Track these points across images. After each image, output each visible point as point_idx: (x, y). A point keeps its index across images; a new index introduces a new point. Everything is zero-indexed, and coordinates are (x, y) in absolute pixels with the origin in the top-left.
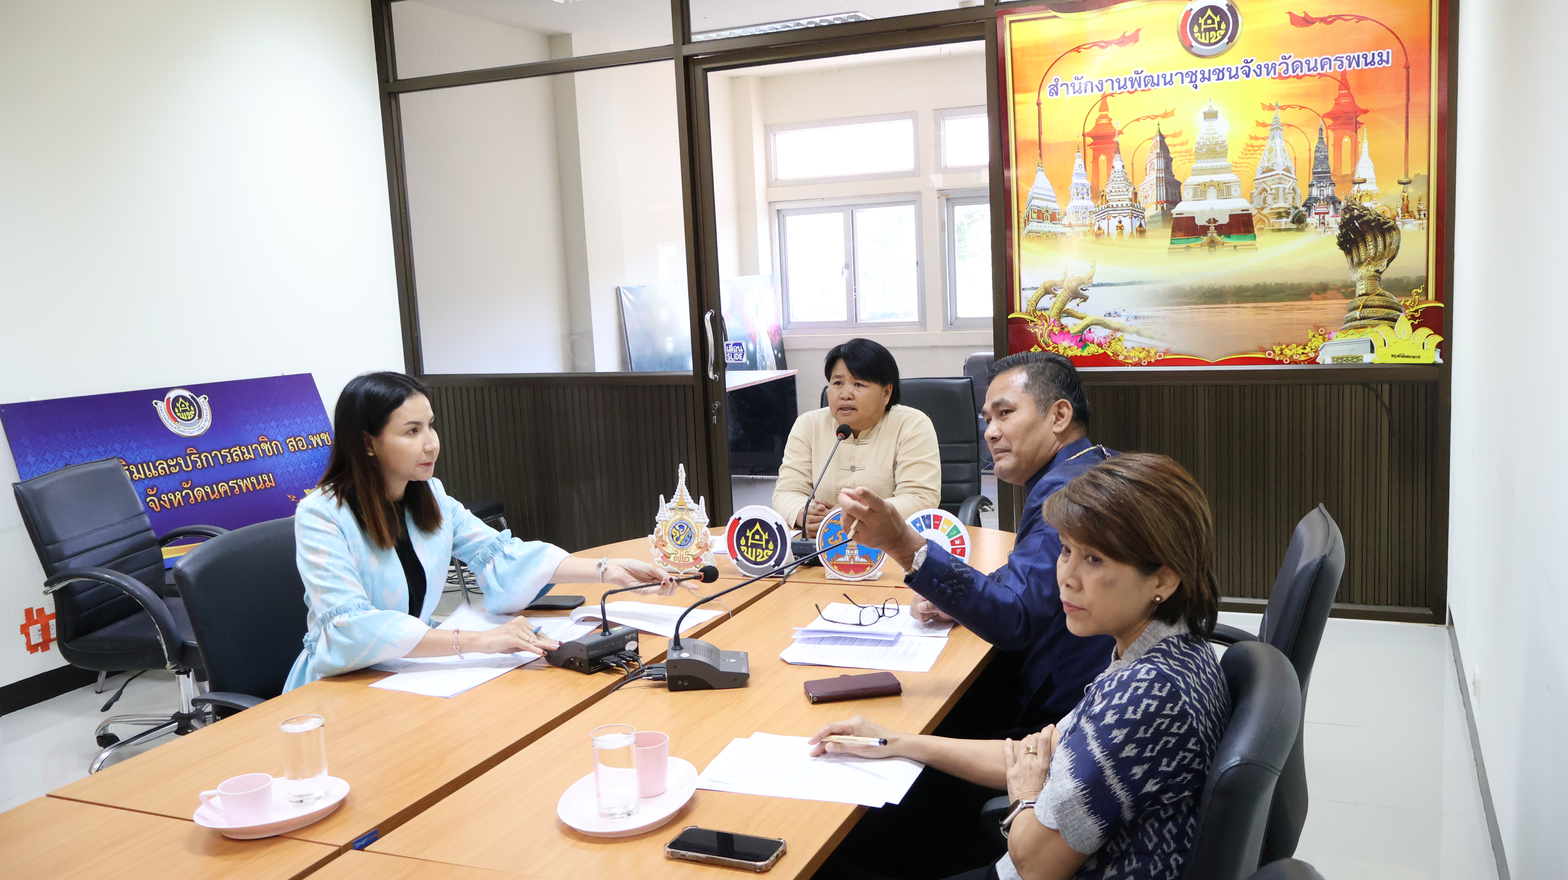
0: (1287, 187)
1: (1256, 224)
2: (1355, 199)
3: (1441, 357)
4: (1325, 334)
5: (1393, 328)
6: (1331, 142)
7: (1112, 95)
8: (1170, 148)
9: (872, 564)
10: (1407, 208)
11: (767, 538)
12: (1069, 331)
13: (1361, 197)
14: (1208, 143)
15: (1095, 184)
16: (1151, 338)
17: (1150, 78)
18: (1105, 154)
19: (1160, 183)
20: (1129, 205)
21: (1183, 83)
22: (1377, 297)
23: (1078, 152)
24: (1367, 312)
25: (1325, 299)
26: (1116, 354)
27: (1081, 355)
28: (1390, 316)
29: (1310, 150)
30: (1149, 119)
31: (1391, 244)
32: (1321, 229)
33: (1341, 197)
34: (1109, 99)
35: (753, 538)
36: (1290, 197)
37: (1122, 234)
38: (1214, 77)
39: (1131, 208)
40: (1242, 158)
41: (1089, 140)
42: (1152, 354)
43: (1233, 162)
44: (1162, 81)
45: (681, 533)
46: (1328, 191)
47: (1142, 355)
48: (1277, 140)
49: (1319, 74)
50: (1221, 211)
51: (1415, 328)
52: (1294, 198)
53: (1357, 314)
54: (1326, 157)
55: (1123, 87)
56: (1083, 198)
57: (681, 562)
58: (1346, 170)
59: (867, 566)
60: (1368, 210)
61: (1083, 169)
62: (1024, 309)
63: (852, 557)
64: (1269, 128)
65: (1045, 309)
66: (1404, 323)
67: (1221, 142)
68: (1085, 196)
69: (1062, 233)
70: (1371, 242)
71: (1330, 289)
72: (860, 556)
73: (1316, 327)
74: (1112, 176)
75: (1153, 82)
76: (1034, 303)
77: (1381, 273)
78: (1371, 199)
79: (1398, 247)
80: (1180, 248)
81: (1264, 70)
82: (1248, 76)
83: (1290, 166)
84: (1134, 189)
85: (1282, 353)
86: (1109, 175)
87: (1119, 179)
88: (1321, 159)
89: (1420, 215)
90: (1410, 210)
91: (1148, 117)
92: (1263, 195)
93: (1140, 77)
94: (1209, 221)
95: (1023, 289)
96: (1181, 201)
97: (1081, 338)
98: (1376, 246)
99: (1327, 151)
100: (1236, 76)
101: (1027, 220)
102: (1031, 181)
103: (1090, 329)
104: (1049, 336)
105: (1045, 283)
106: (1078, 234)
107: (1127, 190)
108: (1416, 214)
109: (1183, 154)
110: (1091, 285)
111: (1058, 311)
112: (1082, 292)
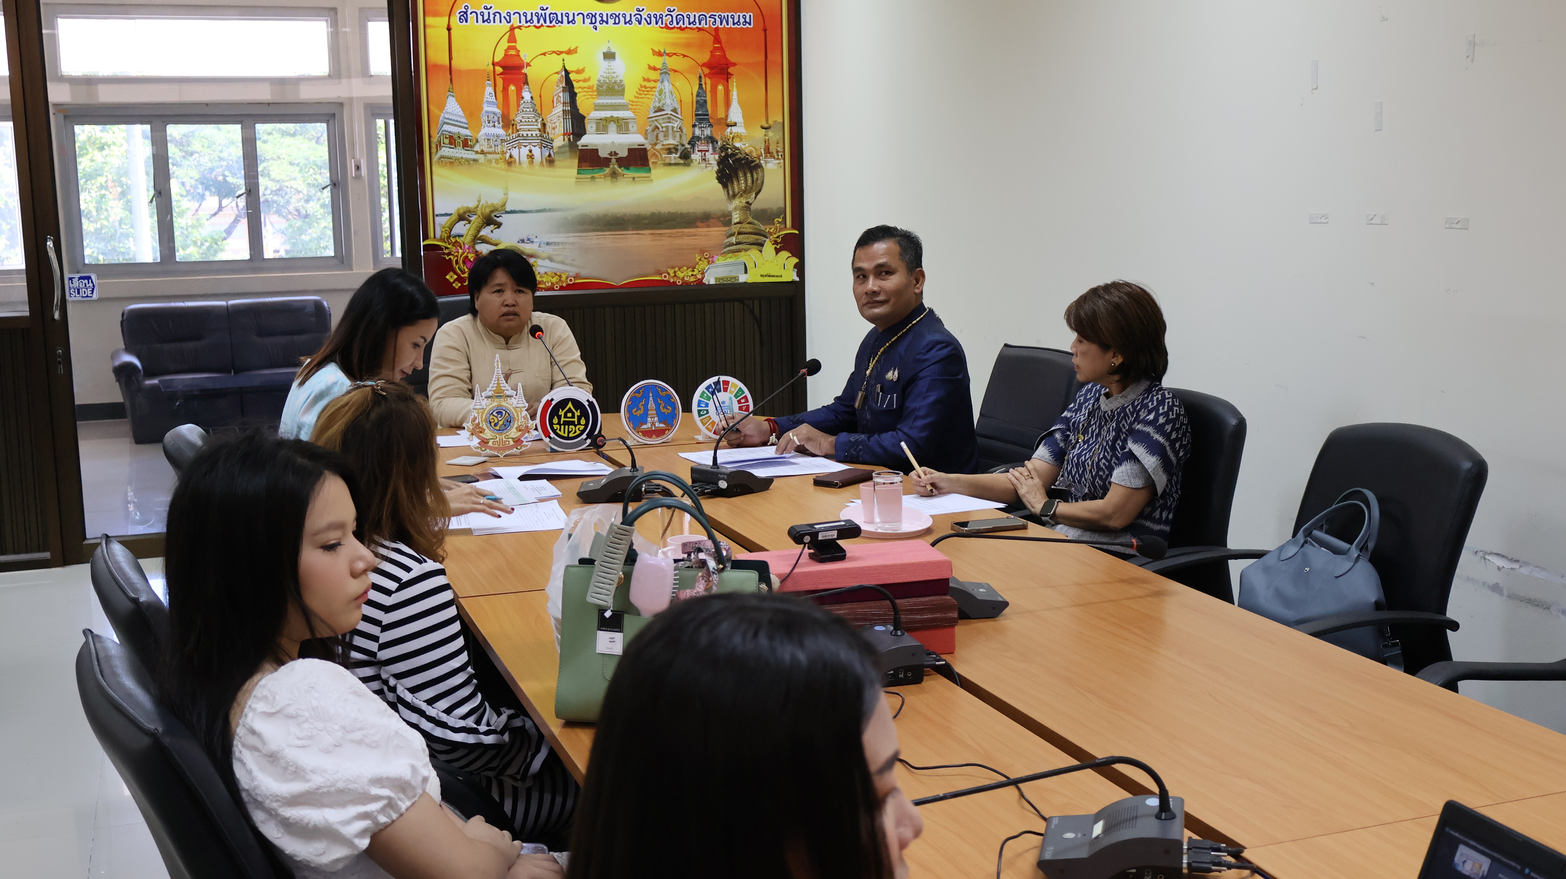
0: (675, 126)
1: (651, 157)
2: (729, 139)
3: (797, 276)
4: (709, 257)
5: (761, 251)
6: (709, 88)
7: (519, 27)
8: (574, 83)
9: (670, 428)
10: (769, 149)
13: (733, 138)
14: (608, 81)
15: (506, 113)
16: (563, 263)
17: (555, 15)
18: (515, 85)
19: (566, 116)
20: (538, 135)
21: (584, 23)
22: (748, 225)
23: (488, 80)
24: (741, 238)
25: (708, 226)
28: (759, 241)
29: (692, 94)
30: (554, 54)
31: (757, 179)
32: (703, 165)
33: (718, 137)
34: (517, 31)
36: (678, 135)
37: (533, 162)
38: (611, 21)
39: (540, 138)
40: (637, 97)
41: (499, 70)
42: (564, 279)
43: (630, 101)
44: (565, 19)
45: (500, 419)
46: (707, 132)
47: (554, 280)
48: (666, 83)
49: (697, 28)
50: (620, 145)
51: (777, 251)
52: (681, 137)
53: (733, 240)
54: (705, 102)
55: (529, 21)
56: (494, 126)
58: (721, 114)
59: (666, 430)
60: (739, 150)
61: (494, 97)
62: (438, 235)
63: (653, 424)
64: (659, 72)
65: (460, 236)
66: (769, 247)
67: (618, 81)
68: (496, 124)
69: (475, 160)
70: (742, 177)
71: (713, 218)
72: (660, 422)
73: (702, 252)
74: (522, 107)
75: (557, 20)
76: (448, 229)
77: (750, 204)
78: (741, 140)
79: (763, 182)
80: (585, 178)
81: (653, 20)
82: (640, 23)
83: (677, 107)
84: (543, 120)
85: (675, 276)
86: (519, 105)
87: (528, 110)
88: (701, 104)
89: (778, 155)
90: (770, 151)
91: (554, 52)
92: (655, 133)
93: (545, 14)
94: (611, 154)
95: (437, 215)
96: (585, 133)
98: (746, 181)
99: (706, 97)
100: (630, 22)
101: (439, 146)
102: (442, 106)
104: (464, 262)
105: (458, 210)
106: (490, 161)
107: (536, 121)
108: (775, 154)
109: (586, 90)
110: (504, 212)
111: (472, 237)
112: (496, 218)
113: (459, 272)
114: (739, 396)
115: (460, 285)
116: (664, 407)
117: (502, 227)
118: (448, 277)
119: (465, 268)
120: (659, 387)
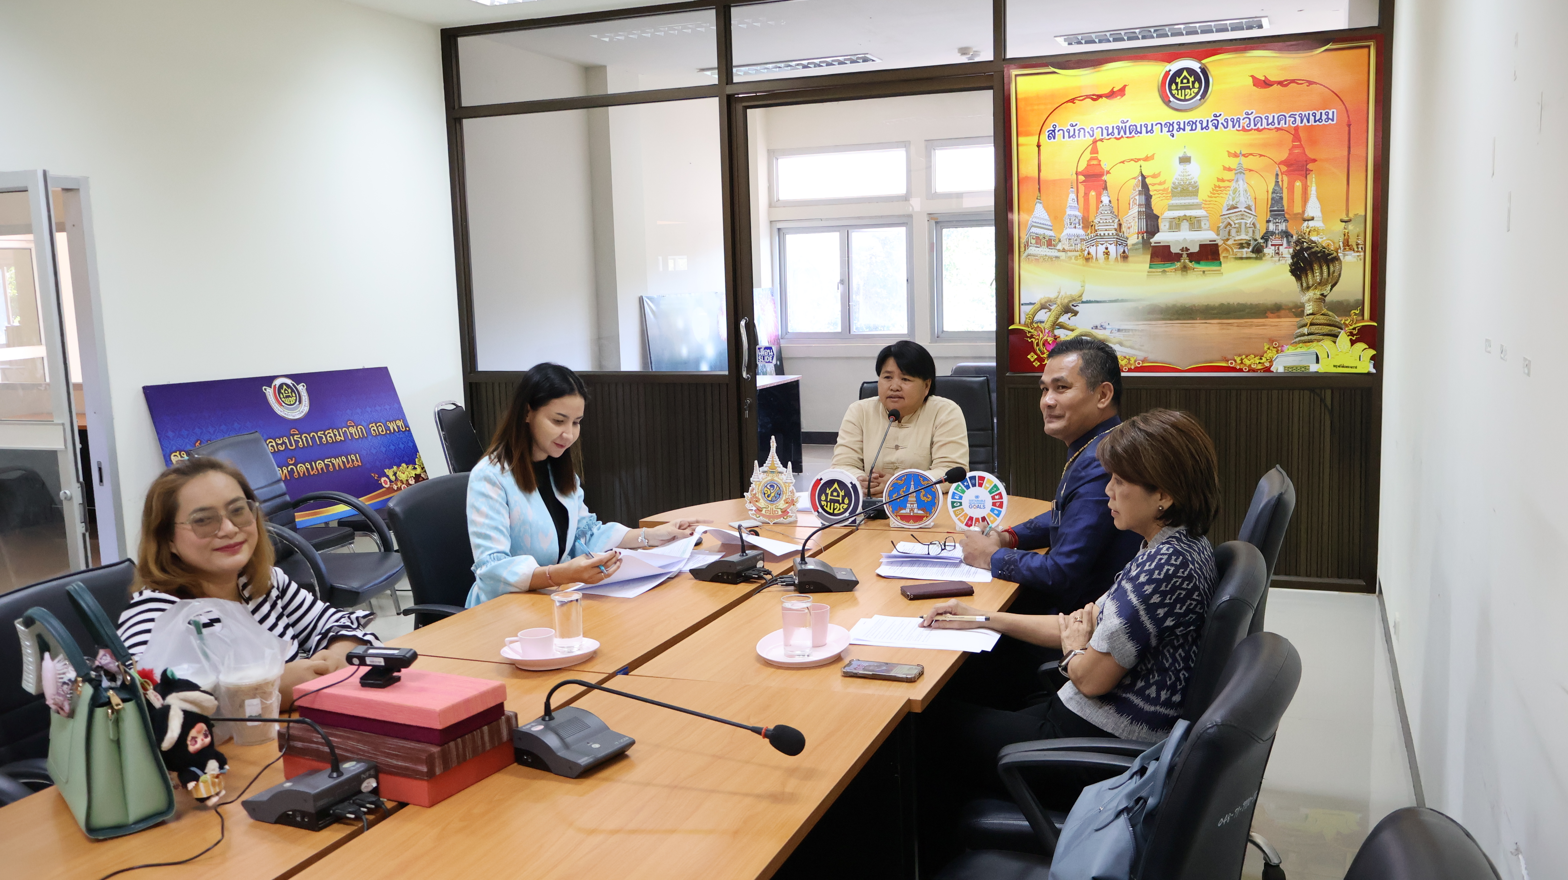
0: (1249, 222)
1: (1222, 252)
2: (1305, 234)
3: (1374, 368)
4: (1278, 347)
5: (1335, 342)
6: (1285, 185)
7: (1101, 140)
8: (1150, 187)
9: (928, 515)
10: (1348, 242)
11: (843, 494)
13: (1309, 232)
14: (1182, 183)
15: (1086, 215)
16: (1132, 348)
17: (1134, 127)
18: (1095, 190)
19: (1141, 216)
20: (1114, 234)
21: (1162, 132)
22: (1322, 316)
23: (1072, 188)
24: (1314, 329)
25: (1279, 317)
28: (1333, 333)
29: (1268, 192)
30: (1132, 162)
31: (1334, 271)
32: (1277, 258)
33: (1293, 231)
34: (1099, 143)
35: (832, 495)
36: (1251, 230)
37: (1108, 258)
38: (1188, 128)
39: (1116, 237)
40: (1211, 197)
41: (1081, 178)
42: (1132, 362)
43: (1203, 200)
44: (1144, 129)
45: (772, 491)
46: (1282, 227)
48: (1241, 182)
49: (1276, 128)
50: (1192, 241)
51: (1353, 343)
52: (1254, 232)
53: (1305, 330)
54: (1281, 198)
55: (1111, 134)
56: (1075, 227)
57: (772, 514)
58: (1298, 209)
59: (924, 516)
60: (1315, 243)
61: (1076, 202)
62: (1023, 321)
63: (912, 510)
64: (1234, 172)
65: (1042, 322)
66: (1344, 338)
67: (1193, 183)
68: (1077, 226)
69: (1057, 257)
70: (1317, 270)
71: (1284, 309)
72: (919, 509)
73: (1271, 341)
74: (1100, 209)
75: (1136, 130)
76: (1031, 316)
77: (1325, 296)
78: (1318, 234)
79: (1340, 275)
80: (1157, 272)
81: (1230, 123)
82: (1216, 128)
83: (1250, 204)
84: (1119, 221)
85: (1242, 363)
86: (1098, 208)
87: (1106, 212)
88: (1277, 200)
89: (1358, 248)
90: (1350, 244)
91: (1132, 160)
92: (1228, 229)
93: (1125, 126)
94: (1182, 250)
95: (1022, 304)
96: (1158, 231)
98: (1321, 273)
99: (1282, 193)
100: (1207, 127)
101: (1027, 245)
102: (1031, 211)
104: (1044, 344)
105: (1041, 300)
106: (1070, 258)
107: (1113, 222)
108: (1355, 247)
109: (1161, 192)
110: (1081, 302)
111: (1052, 323)
112: (1073, 307)
113: (1039, 352)
114: (994, 492)
115: (1039, 364)
116: (924, 496)
117: (1078, 314)
118: (1029, 357)
119: (1044, 349)
120: (921, 476)
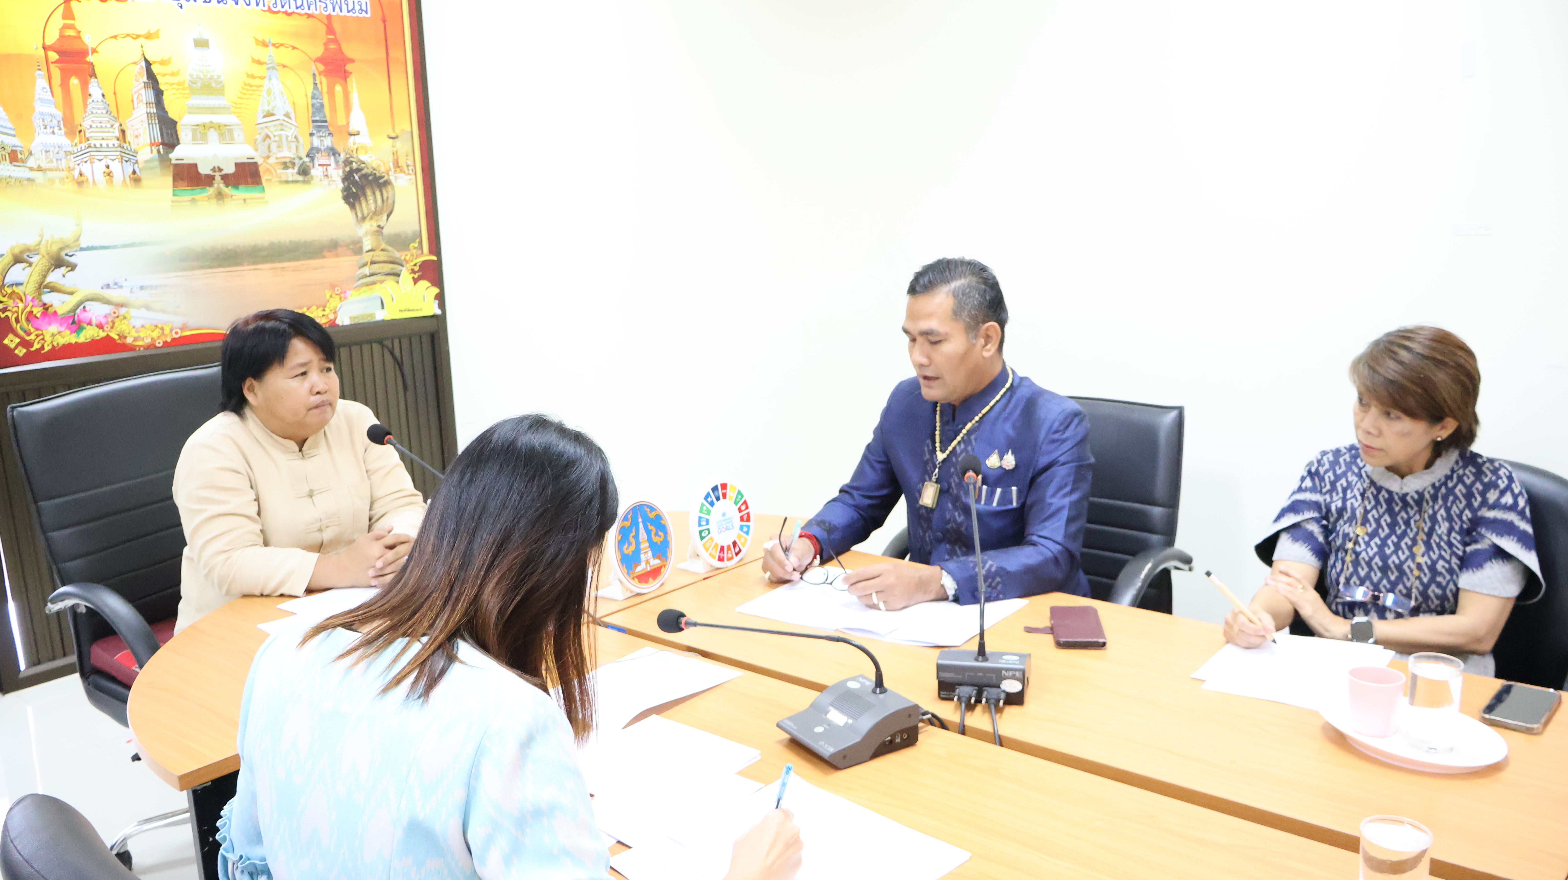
0: (290, 134)
1: (263, 174)
2: (352, 151)
3: (438, 309)
4: (341, 293)
5: (398, 282)
6: (325, 89)
8: (159, 78)
10: (398, 163)
12: (55, 312)
13: (357, 149)
14: (202, 76)
15: (69, 115)
16: (164, 311)
18: (78, 77)
19: (152, 120)
20: (116, 145)
22: (381, 253)
23: (39, 70)
24: (376, 268)
25: (337, 256)
26: (122, 337)
27: (76, 343)
28: (395, 271)
29: (306, 95)
30: (129, 38)
31: (388, 198)
32: (326, 182)
33: (339, 148)
36: (293, 145)
37: (112, 182)
39: (119, 149)
40: (241, 98)
41: (53, 56)
42: (167, 331)
43: (232, 102)
46: (328, 142)
47: (155, 334)
48: (274, 81)
49: (306, 14)
50: (225, 158)
51: (416, 281)
52: (297, 148)
53: (366, 270)
54: (322, 105)
56: (53, 133)
58: (341, 121)
60: (364, 163)
61: (49, 93)
63: (647, 562)
64: (264, 66)
65: (18, 284)
66: (406, 277)
67: (216, 77)
68: (56, 130)
69: (29, 180)
70: (370, 196)
71: (341, 246)
73: (333, 287)
74: (89, 107)
77: (382, 228)
78: (366, 152)
79: (394, 202)
80: (184, 201)
82: (236, 3)
83: (289, 111)
84: (121, 125)
86: (85, 105)
87: (99, 112)
88: (318, 108)
89: (408, 170)
90: (400, 165)
91: (128, 35)
92: (267, 143)
94: (214, 170)
96: (179, 143)
97: (74, 320)
98: (375, 201)
99: (322, 99)
100: (224, 1)
103: (84, 307)
104: (28, 320)
105: (12, 249)
106: (52, 181)
107: (112, 126)
108: (405, 168)
109: (175, 86)
110: (79, 249)
111: (37, 285)
112: (67, 258)
113: (21, 333)
114: (739, 502)
115: (24, 351)
117: (77, 268)
118: (6, 342)
119: (30, 327)
